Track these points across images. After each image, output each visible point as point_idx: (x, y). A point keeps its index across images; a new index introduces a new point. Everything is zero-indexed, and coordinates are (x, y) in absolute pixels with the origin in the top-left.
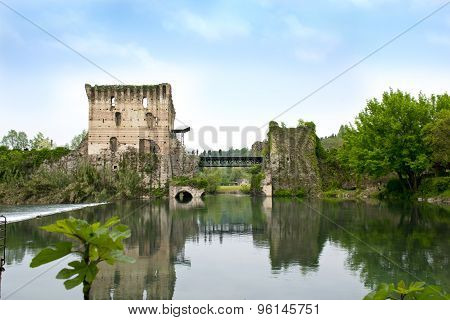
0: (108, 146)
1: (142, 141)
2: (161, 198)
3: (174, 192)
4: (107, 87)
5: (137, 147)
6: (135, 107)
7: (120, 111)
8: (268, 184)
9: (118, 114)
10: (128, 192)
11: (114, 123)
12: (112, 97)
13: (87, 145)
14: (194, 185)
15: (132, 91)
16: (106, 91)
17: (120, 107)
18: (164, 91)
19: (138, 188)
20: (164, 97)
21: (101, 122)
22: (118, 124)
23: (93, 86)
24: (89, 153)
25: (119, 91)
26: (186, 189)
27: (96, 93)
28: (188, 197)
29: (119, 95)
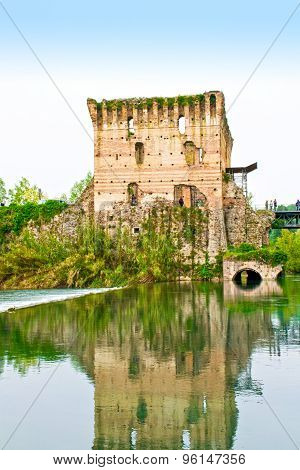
0: (125, 197)
1: (178, 188)
2: (209, 279)
3: (230, 269)
4: (121, 102)
5: (170, 197)
6: (166, 133)
7: (143, 141)
9: (139, 146)
10: (157, 271)
11: (133, 160)
12: (130, 118)
13: (92, 195)
14: (264, 258)
15: (160, 108)
16: (119, 110)
17: (142, 134)
18: (213, 104)
19: (173, 265)
20: (212, 113)
21: (113, 158)
22: (140, 161)
23: (99, 101)
24: (97, 208)
25: (140, 108)
26: (251, 265)
27: (105, 112)
28: (254, 279)
29: (140, 114)
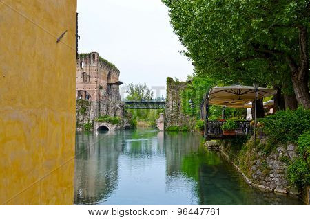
1: (79, 92)
2: (88, 130)
3: (97, 126)
8: (161, 122)
14: (110, 122)
18: (94, 57)
20: (94, 61)
26: (104, 124)
